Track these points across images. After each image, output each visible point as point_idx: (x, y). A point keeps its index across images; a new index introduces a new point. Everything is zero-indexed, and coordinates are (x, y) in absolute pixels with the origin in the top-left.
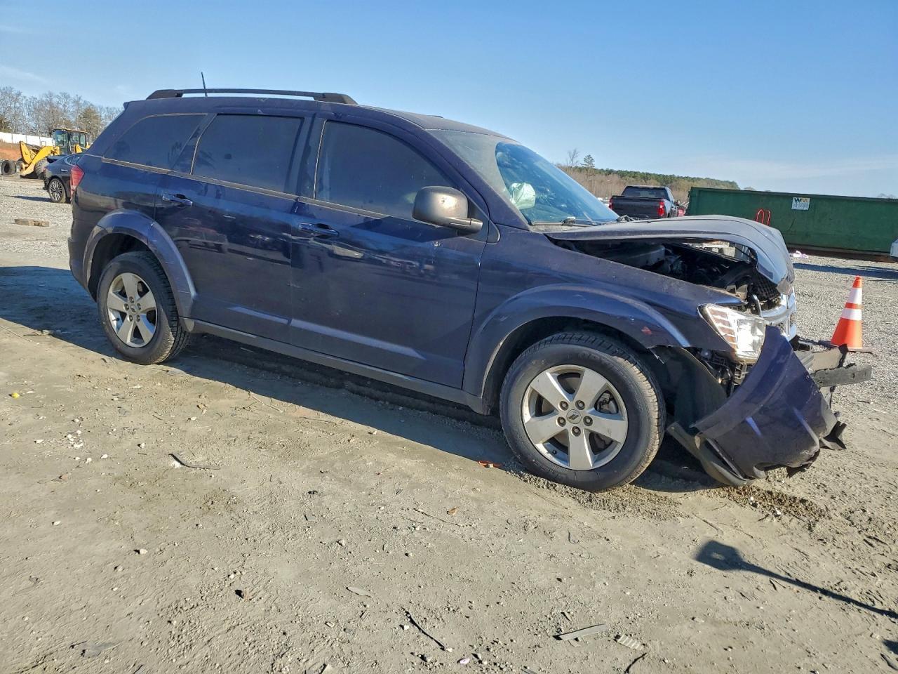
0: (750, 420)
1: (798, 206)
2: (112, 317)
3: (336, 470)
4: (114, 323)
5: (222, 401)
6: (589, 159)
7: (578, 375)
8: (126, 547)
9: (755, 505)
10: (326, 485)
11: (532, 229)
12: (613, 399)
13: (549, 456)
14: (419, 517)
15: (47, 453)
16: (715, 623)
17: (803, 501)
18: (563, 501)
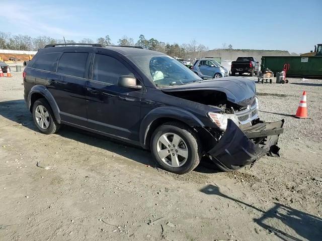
0: (226, 150)
1: (303, 61)
2: (37, 119)
3: (97, 169)
4: (38, 121)
5: (68, 146)
6: (230, 46)
7: (173, 136)
8: (23, 195)
9: (235, 178)
10: (92, 174)
11: (157, 88)
12: (184, 143)
13: (166, 163)
14: (118, 184)
15: (9, 166)
16: (202, 218)
17: (253, 176)
18: (169, 177)
